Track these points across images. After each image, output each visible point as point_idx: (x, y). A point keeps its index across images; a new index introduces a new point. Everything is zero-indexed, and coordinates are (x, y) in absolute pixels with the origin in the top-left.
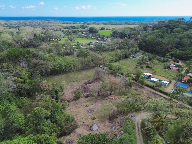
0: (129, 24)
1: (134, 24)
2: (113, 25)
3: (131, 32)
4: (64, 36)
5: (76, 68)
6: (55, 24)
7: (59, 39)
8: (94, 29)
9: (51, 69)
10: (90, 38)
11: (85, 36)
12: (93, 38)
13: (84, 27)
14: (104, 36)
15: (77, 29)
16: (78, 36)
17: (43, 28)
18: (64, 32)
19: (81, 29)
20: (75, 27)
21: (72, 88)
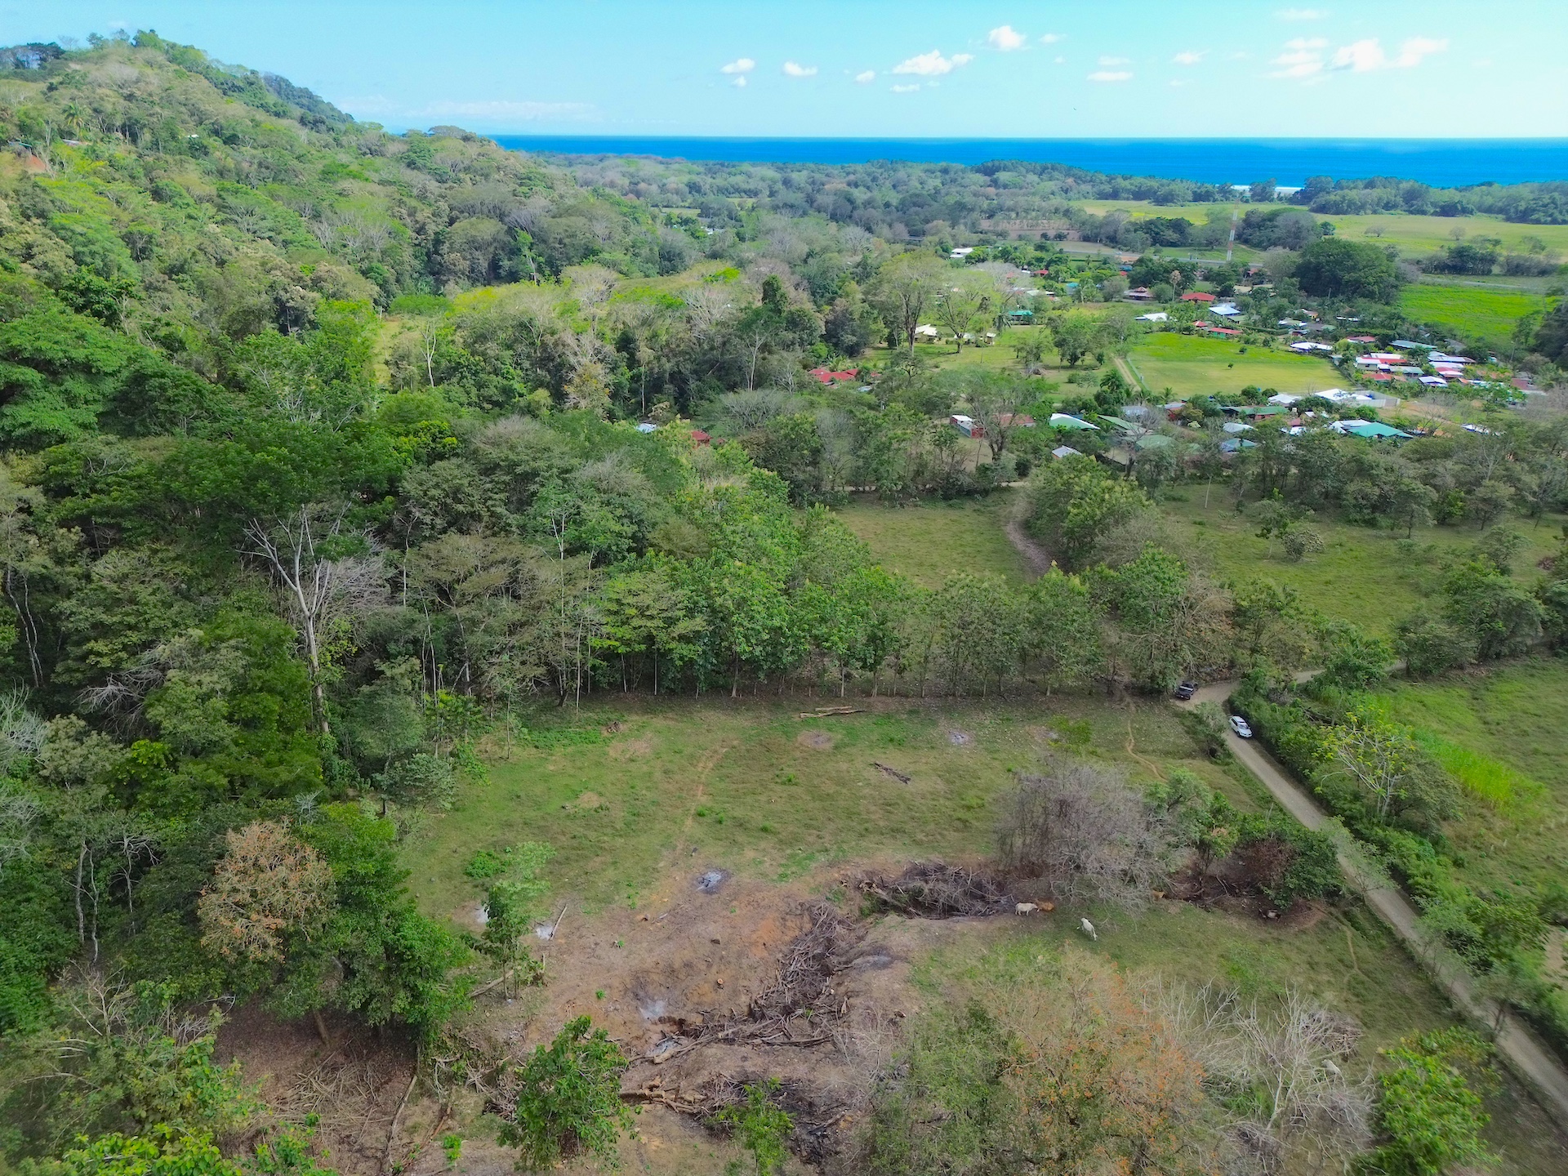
4: (1037, 310)
5: (901, 670)
6: (1037, 201)
7: (980, 331)
8: (1351, 263)
9: (607, 643)
10: (1274, 345)
11: (1228, 324)
12: (1306, 346)
13: (1278, 233)
14: (1442, 339)
15: (1196, 254)
16: (1163, 316)
17: (919, 226)
18: (1057, 272)
19: (1229, 256)
20: (1189, 230)
21: (680, 921)
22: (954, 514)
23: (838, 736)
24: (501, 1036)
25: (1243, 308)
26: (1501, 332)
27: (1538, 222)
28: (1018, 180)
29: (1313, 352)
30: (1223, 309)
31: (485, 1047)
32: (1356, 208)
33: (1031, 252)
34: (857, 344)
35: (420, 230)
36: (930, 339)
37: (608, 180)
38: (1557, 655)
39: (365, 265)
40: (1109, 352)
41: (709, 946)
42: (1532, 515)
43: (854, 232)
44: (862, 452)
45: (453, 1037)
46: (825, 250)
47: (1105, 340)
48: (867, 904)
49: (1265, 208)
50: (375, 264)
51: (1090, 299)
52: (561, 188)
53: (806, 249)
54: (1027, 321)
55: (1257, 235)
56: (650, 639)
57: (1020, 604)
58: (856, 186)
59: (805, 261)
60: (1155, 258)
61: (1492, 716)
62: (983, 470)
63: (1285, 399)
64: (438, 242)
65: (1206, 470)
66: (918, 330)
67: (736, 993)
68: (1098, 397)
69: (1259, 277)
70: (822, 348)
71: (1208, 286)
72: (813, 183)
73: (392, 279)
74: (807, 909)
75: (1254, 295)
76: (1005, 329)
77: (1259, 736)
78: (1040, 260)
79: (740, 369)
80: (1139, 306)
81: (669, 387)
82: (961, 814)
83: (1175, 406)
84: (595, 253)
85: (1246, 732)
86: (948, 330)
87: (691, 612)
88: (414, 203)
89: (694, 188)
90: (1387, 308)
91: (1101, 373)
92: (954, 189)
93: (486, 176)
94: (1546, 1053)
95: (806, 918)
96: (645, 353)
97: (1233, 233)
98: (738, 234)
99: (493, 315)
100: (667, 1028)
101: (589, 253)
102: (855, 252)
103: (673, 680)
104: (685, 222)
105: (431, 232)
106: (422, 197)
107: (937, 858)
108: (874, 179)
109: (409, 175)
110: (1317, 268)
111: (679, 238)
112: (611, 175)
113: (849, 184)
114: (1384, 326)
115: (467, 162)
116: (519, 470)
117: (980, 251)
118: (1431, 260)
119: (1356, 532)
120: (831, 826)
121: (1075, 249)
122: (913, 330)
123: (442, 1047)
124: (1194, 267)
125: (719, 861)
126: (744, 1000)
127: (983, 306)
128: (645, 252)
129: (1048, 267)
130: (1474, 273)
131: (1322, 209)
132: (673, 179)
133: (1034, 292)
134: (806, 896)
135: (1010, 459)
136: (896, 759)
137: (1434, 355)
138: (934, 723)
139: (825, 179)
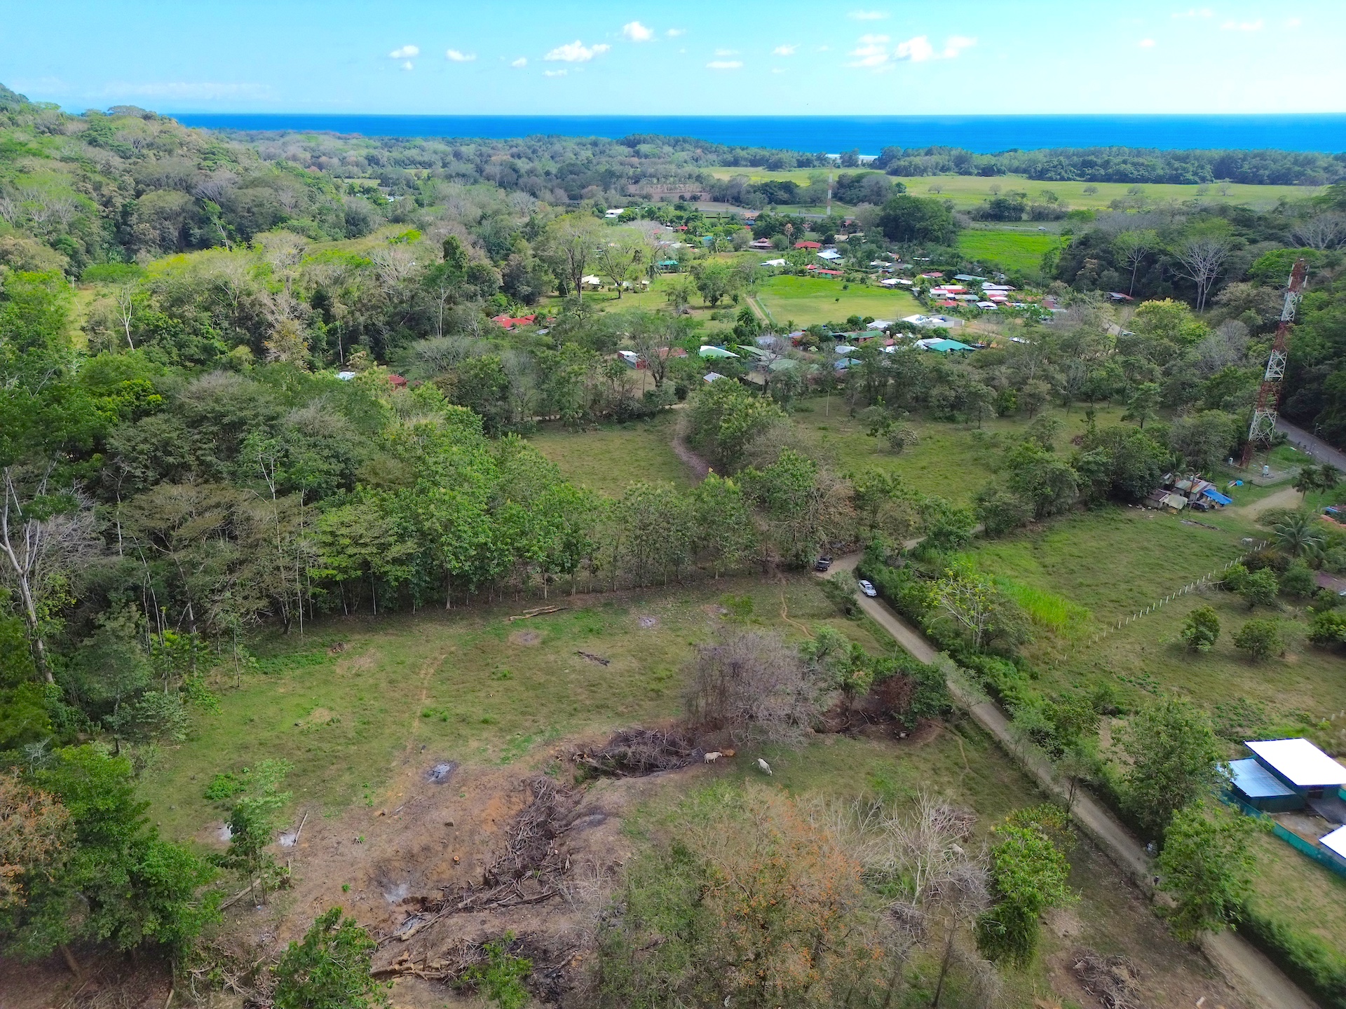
0: (1243, 179)
1: (1299, 175)
3: (1238, 247)
4: (681, 260)
5: (594, 570)
6: (673, 168)
7: (636, 279)
8: (919, 215)
9: (325, 573)
10: (868, 282)
11: (833, 266)
12: (893, 281)
13: (864, 192)
14: (990, 272)
15: (803, 210)
16: (782, 261)
17: (576, 192)
18: (695, 228)
19: (829, 211)
20: (796, 191)
21: (415, 811)
22: (628, 435)
23: (545, 633)
24: (253, 940)
25: (843, 252)
26: (1031, 265)
27: (1051, 179)
28: (656, 151)
29: (898, 286)
30: (828, 254)
31: (238, 953)
32: (920, 171)
33: (672, 212)
34: (532, 294)
35: (107, 203)
36: (595, 287)
37: (290, 154)
38: (1090, 509)
39: (53, 237)
40: (742, 293)
41: (444, 830)
42: (1064, 405)
43: (520, 197)
44: (545, 386)
45: (206, 949)
46: (496, 213)
47: (738, 283)
48: (580, 773)
49: (853, 172)
50: (64, 236)
51: (723, 249)
52: (245, 162)
53: (479, 212)
54: (673, 269)
55: (849, 194)
56: (366, 565)
57: (687, 505)
58: (519, 157)
59: (480, 223)
60: (772, 214)
61: (1048, 561)
62: (649, 396)
63: (880, 324)
64: (126, 213)
65: (825, 384)
66: (584, 280)
67: (471, 866)
68: (736, 330)
69: (853, 228)
70: (502, 299)
71: (814, 235)
72: (481, 155)
73: (82, 250)
74: (528, 784)
75: (850, 241)
76: (657, 277)
77: (884, 596)
78: (680, 218)
79: (429, 319)
80: (762, 253)
81: (364, 338)
82: (654, 685)
83: (798, 335)
84: (283, 220)
85: (872, 592)
86: (610, 279)
87: (401, 538)
88: (98, 178)
89: (372, 160)
90: (949, 250)
91: (737, 311)
92: (604, 159)
93: (170, 152)
94: (1105, 812)
95: (529, 793)
96: (339, 309)
97: (830, 193)
98: (417, 201)
99: (188, 279)
100: (410, 908)
101: (277, 220)
102: (523, 214)
103: (390, 599)
104: (367, 191)
105: (118, 205)
106: (107, 171)
107: (637, 726)
108: (534, 152)
109: (92, 152)
110: (896, 219)
111: (362, 205)
112: (293, 149)
113: (513, 156)
114: (948, 264)
115: (149, 140)
116: (226, 420)
117: (629, 211)
118: (978, 210)
119: (941, 427)
120: (545, 711)
121: (707, 208)
122: (579, 280)
123: (196, 959)
124: (803, 221)
125: (446, 755)
126: (479, 871)
127: (637, 258)
128: (331, 218)
129: (687, 224)
130: (1010, 219)
131: (895, 172)
132: (352, 152)
133: (677, 245)
134: (527, 774)
135: (670, 385)
136: (596, 647)
137: (986, 285)
138: (626, 612)
139: (491, 152)
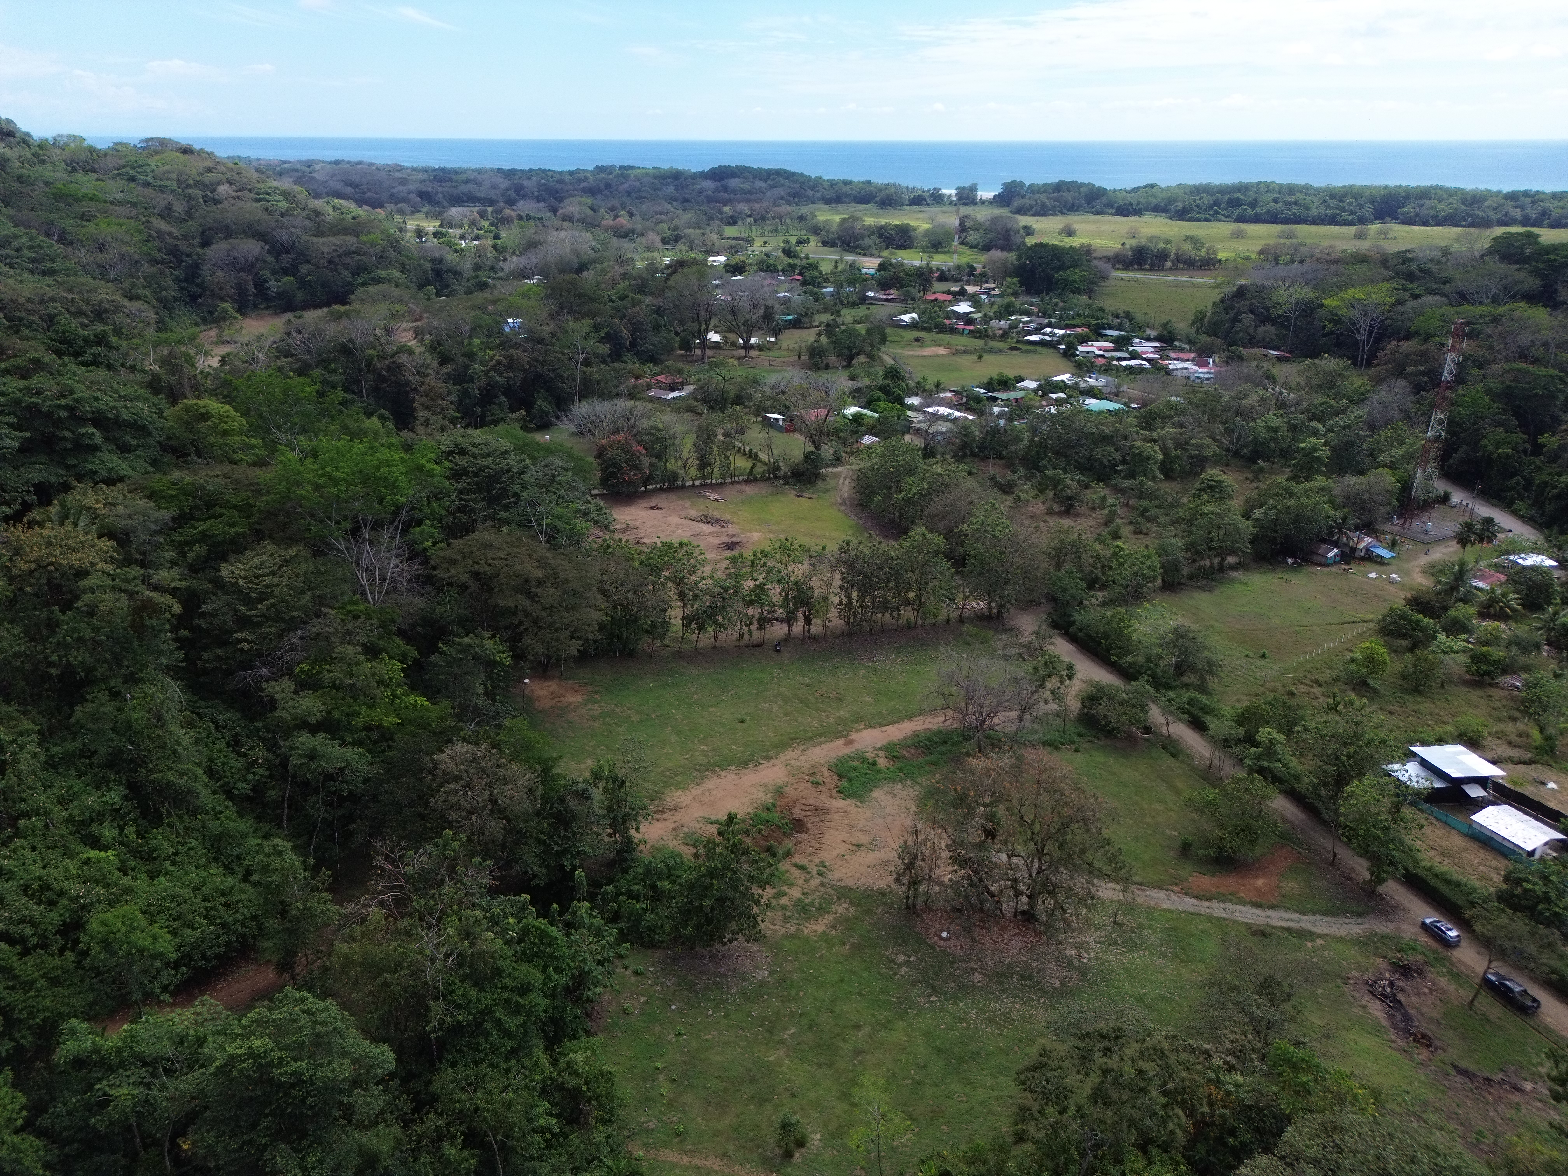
0: (1406, 220)
1: (1467, 219)
2: (1257, 219)
3: (1400, 302)
4: (805, 314)
8: (1058, 263)
10: (1009, 338)
11: (969, 321)
13: (991, 236)
14: (1139, 327)
15: (925, 256)
16: (915, 315)
17: (668, 235)
18: (812, 278)
19: (956, 258)
20: (914, 234)
25: (978, 306)
26: (1183, 320)
27: (1194, 220)
29: (1042, 342)
30: (962, 308)
32: (1047, 211)
33: (784, 259)
36: (717, 345)
40: (878, 352)
49: (974, 213)
51: (847, 302)
54: (796, 325)
55: (973, 238)
60: (894, 261)
63: (1030, 384)
68: (882, 388)
69: (984, 277)
71: (945, 287)
78: (793, 266)
80: (892, 307)
81: (502, 400)
83: (948, 395)
86: (733, 335)
90: (1092, 302)
91: (879, 370)
96: (475, 370)
102: (622, 263)
110: (1033, 269)
114: (1094, 318)
115: (194, 178)
117: (736, 259)
118: (1117, 256)
121: (820, 254)
122: (705, 337)
124: (929, 269)
129: (801, 272)
130: (1153, 268)
131: (1021, 211)
133: (798, 298)
135: (827, 449)
137: (1135, 341)
